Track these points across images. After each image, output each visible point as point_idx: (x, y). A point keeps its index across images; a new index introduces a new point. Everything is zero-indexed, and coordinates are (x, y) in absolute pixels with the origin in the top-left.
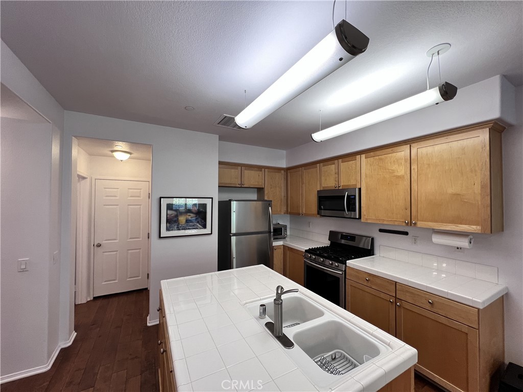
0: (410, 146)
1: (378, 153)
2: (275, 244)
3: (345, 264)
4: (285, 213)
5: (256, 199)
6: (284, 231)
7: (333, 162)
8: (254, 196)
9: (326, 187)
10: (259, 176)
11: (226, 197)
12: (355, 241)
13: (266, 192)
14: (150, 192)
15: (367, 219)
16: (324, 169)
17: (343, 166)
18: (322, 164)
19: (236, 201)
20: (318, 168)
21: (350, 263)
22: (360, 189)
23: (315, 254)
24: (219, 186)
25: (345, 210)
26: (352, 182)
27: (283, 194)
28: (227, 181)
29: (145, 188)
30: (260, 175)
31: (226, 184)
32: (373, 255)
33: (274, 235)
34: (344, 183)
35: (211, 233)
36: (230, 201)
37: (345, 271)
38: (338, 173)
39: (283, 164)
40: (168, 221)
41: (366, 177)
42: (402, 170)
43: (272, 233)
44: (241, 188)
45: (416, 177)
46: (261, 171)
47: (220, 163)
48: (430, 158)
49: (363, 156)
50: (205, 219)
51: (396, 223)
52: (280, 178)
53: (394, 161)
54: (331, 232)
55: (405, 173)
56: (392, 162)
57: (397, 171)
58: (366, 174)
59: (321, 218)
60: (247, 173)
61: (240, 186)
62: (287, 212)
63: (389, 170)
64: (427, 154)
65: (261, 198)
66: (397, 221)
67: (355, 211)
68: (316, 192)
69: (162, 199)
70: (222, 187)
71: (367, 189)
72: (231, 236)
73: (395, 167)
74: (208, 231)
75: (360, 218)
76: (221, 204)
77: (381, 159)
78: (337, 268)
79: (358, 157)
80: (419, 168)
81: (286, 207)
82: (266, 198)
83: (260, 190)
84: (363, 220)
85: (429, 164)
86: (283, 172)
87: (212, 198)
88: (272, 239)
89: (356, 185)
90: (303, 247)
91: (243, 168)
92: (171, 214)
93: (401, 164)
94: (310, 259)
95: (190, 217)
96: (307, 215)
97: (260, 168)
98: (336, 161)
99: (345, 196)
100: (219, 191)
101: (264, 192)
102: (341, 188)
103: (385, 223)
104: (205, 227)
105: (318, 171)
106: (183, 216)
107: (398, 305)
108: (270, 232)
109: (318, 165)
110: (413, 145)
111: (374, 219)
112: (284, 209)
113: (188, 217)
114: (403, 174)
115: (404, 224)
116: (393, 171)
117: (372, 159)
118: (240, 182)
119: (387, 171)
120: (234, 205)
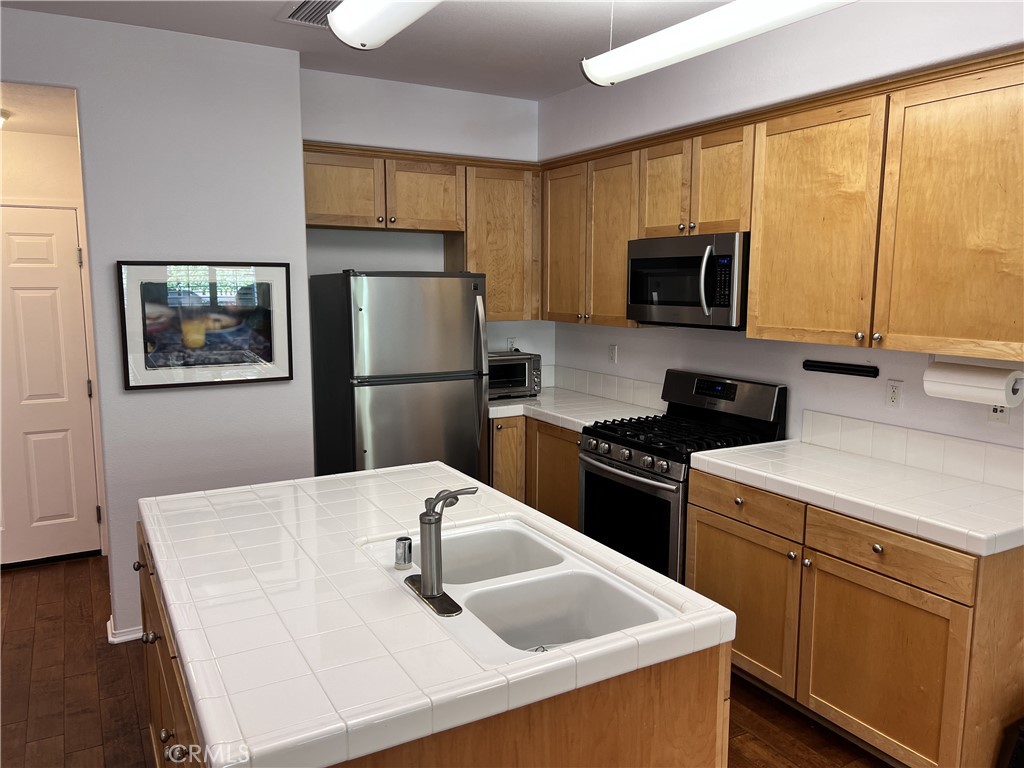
0: (888, 98)
1: (802, 118)
2: (497, 411)
3: (687, 461)
4: (535, 317)
5: (441, 269)
6: (530, 375)
7: (676, 144)
8: (435, 261)
9: (656, 230)
10: (445, 190)
11: (334, 261)
12: (733, 400)
13: (471, 246)
14: (83, 246)
15: (760, 330)
16: (652, 167)
17: (706, 157)
18: (644, 152)
19: (368, 274)
20: (635, 165)
21: (702, 459)
22: (747, 236)
23: (608, 439)
24: (308, 226)
25: (699, 304)
26: (729, 214)
27: (528, 253)
28: (336, 208)
29: (65, 231)
30: (451, 187)
31: (336, 217)
32: (784, 438)
33: (491, 385)
34: (705, 216)
35: (291, 377)
36: (347, 275)
37: (686, 481)
38: (689, 184)
39: (529, 149)
40: (148, 338)
41: (766, 196)
42: (859, 178)
43: (485, 379)
44: (386, 232)
45: (893, 199)
46: (453, 173)
47: (309, 146)
48: (934, 141)
49: (762, 127)
50: (266, 330)
51: (835, 340)
52: (518, 199)
53: (843, 148)
54: (671, 376)
55: (869, 186)
56: (838, 149)
57: (848, 179)
58: (766, 188)
59: (640, 329)
60: (405, 181)
61: (382, 226)
62: (543, 314)
63: (827, 174)
64: (927, 128)
65: (454, 268)
66: (835, 333)
67: (728, 305)
68: (626, 247)
69: (124, 268)
70: (318, 230)
71: (766, 237)
72: (352, 386)
73: (844, 166)
74: (278, 368)
75: (742, 326)
76: (317, 284)
77: (808, 140)
78: (664, 475)
79: (748, 130)
80: (904, 172)
81: (539, 297)
82: (472, 268)
83: (453, 241)
84: (750, 333)
85: (930, 159)
86: (528, 176)
87: (287, 266)
88: (486, 397)
89: (737, 223)
90: (580, 418)
91: (391, 164)
92: (154, 316)
93: (861, 156)
94: (594, 452)
95: (217, 325)
96: (599, 321)
97: (448, 163)
98: (687, 143)
99: (701, 258)
100: (311, 242)
101: (463, 247)
102: (696, 232)
103: (808, 339)
104: (268, 356)
105: (635, 177)
106: (196, 322)
107: (806, 565)
108: (480, 375)
109: (635, 154)
110: (895, 96)
111: (780, 330)
112: (532, 302)
113: (211, 324)
114: (864, 190)
115: (854, 342)
116: (838, 179)
117: (784, 139)
118: (381, 213)
119: (823, 177)
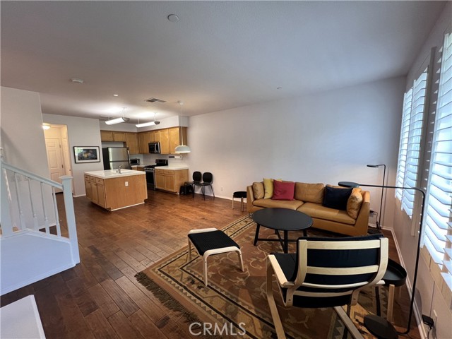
2: (133, 166)
5: (123, 147)
6: (138, 161)
9: (151, 142)
11: (106, 146)
13: (127, 144)
17: (156, 134)
19: (111, 148)
21: (156, 168)
22: (160, 143)
24: (102, 141)
30: (124, 136)
31: (106, 140)
35: (100, 162)
36: (108, 148)
37: (154, 170)
38: (154, 137)
41: (160, 138)
47: (101, 131)
49: (160, 131)
50: (96, 155)
52: (134, 137)
55: (168, 138)
59: (151, 155)
60: (116, 135)
61: (113, 141)
62: (140, 153)
67: (159, 151)
68: (148, 144)
72: (109, 162)
76: (103, 149)
81: (139, 150)
82: (127, 147)
83: (124, 143)
84: (161, 154)
86: (136, 134)
87: (99, 147)
89: (158, 141)
91: (114, 133)
93: (167, 135)
96: (146, 154)
97: (123, 133)
98: (153, 132)
99: (155, 145)
102: (154, 142)
104: (96, 159)
107: (164, 176)
108: (129, 161)
109: (148, 133)
112: (137, 152)
113: (88, 155)
117: (162, 133)
120: (110, 150)
